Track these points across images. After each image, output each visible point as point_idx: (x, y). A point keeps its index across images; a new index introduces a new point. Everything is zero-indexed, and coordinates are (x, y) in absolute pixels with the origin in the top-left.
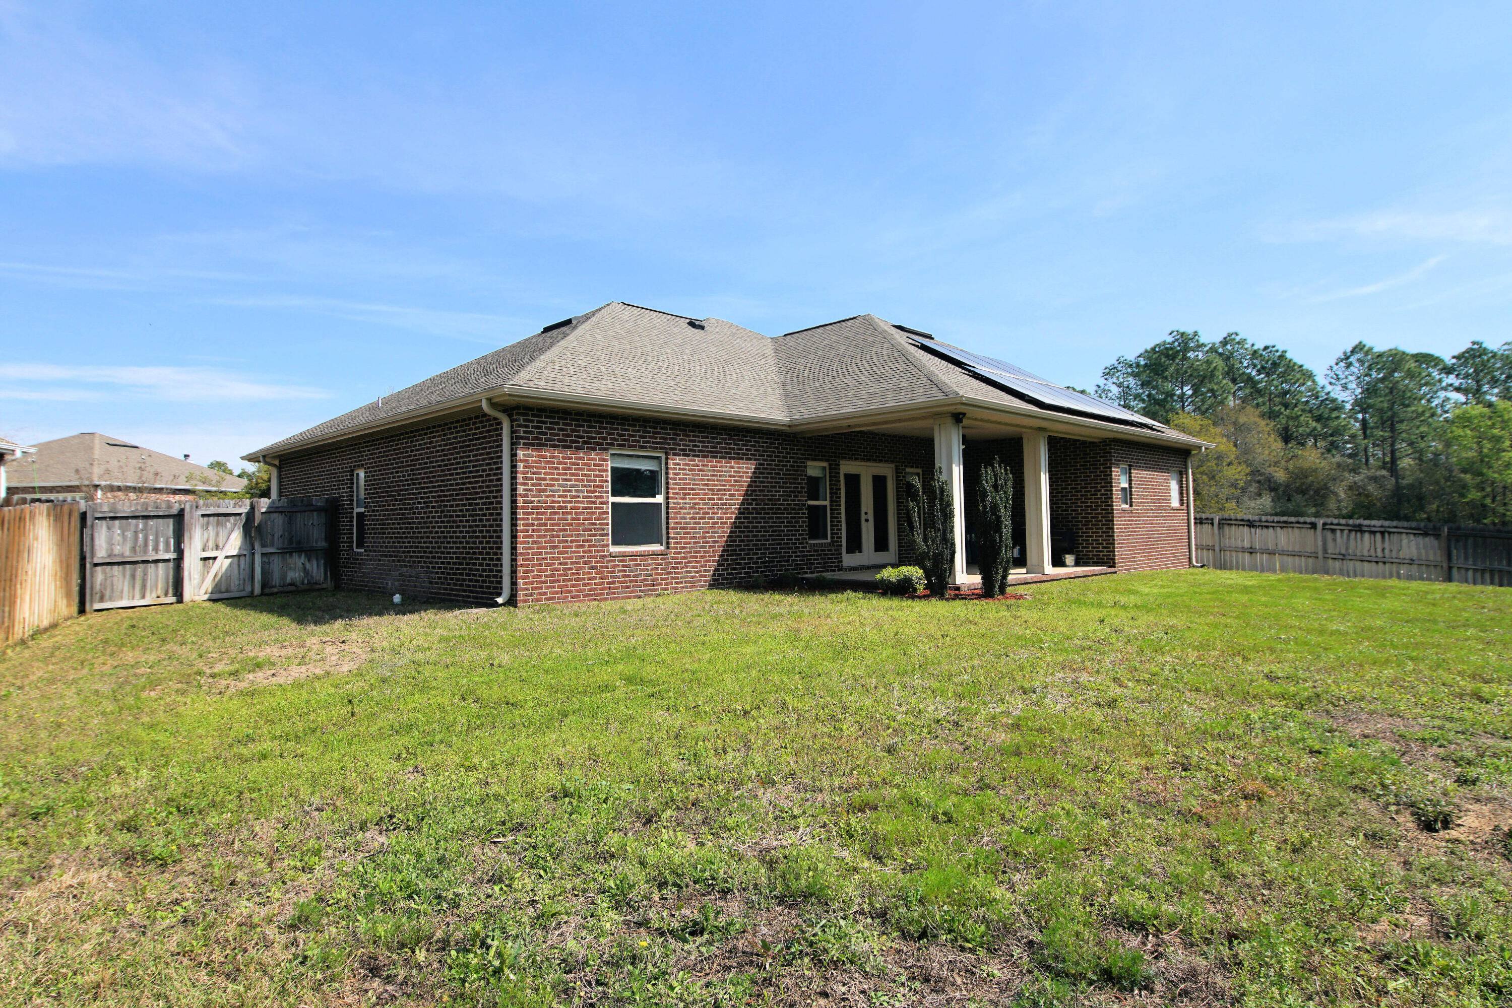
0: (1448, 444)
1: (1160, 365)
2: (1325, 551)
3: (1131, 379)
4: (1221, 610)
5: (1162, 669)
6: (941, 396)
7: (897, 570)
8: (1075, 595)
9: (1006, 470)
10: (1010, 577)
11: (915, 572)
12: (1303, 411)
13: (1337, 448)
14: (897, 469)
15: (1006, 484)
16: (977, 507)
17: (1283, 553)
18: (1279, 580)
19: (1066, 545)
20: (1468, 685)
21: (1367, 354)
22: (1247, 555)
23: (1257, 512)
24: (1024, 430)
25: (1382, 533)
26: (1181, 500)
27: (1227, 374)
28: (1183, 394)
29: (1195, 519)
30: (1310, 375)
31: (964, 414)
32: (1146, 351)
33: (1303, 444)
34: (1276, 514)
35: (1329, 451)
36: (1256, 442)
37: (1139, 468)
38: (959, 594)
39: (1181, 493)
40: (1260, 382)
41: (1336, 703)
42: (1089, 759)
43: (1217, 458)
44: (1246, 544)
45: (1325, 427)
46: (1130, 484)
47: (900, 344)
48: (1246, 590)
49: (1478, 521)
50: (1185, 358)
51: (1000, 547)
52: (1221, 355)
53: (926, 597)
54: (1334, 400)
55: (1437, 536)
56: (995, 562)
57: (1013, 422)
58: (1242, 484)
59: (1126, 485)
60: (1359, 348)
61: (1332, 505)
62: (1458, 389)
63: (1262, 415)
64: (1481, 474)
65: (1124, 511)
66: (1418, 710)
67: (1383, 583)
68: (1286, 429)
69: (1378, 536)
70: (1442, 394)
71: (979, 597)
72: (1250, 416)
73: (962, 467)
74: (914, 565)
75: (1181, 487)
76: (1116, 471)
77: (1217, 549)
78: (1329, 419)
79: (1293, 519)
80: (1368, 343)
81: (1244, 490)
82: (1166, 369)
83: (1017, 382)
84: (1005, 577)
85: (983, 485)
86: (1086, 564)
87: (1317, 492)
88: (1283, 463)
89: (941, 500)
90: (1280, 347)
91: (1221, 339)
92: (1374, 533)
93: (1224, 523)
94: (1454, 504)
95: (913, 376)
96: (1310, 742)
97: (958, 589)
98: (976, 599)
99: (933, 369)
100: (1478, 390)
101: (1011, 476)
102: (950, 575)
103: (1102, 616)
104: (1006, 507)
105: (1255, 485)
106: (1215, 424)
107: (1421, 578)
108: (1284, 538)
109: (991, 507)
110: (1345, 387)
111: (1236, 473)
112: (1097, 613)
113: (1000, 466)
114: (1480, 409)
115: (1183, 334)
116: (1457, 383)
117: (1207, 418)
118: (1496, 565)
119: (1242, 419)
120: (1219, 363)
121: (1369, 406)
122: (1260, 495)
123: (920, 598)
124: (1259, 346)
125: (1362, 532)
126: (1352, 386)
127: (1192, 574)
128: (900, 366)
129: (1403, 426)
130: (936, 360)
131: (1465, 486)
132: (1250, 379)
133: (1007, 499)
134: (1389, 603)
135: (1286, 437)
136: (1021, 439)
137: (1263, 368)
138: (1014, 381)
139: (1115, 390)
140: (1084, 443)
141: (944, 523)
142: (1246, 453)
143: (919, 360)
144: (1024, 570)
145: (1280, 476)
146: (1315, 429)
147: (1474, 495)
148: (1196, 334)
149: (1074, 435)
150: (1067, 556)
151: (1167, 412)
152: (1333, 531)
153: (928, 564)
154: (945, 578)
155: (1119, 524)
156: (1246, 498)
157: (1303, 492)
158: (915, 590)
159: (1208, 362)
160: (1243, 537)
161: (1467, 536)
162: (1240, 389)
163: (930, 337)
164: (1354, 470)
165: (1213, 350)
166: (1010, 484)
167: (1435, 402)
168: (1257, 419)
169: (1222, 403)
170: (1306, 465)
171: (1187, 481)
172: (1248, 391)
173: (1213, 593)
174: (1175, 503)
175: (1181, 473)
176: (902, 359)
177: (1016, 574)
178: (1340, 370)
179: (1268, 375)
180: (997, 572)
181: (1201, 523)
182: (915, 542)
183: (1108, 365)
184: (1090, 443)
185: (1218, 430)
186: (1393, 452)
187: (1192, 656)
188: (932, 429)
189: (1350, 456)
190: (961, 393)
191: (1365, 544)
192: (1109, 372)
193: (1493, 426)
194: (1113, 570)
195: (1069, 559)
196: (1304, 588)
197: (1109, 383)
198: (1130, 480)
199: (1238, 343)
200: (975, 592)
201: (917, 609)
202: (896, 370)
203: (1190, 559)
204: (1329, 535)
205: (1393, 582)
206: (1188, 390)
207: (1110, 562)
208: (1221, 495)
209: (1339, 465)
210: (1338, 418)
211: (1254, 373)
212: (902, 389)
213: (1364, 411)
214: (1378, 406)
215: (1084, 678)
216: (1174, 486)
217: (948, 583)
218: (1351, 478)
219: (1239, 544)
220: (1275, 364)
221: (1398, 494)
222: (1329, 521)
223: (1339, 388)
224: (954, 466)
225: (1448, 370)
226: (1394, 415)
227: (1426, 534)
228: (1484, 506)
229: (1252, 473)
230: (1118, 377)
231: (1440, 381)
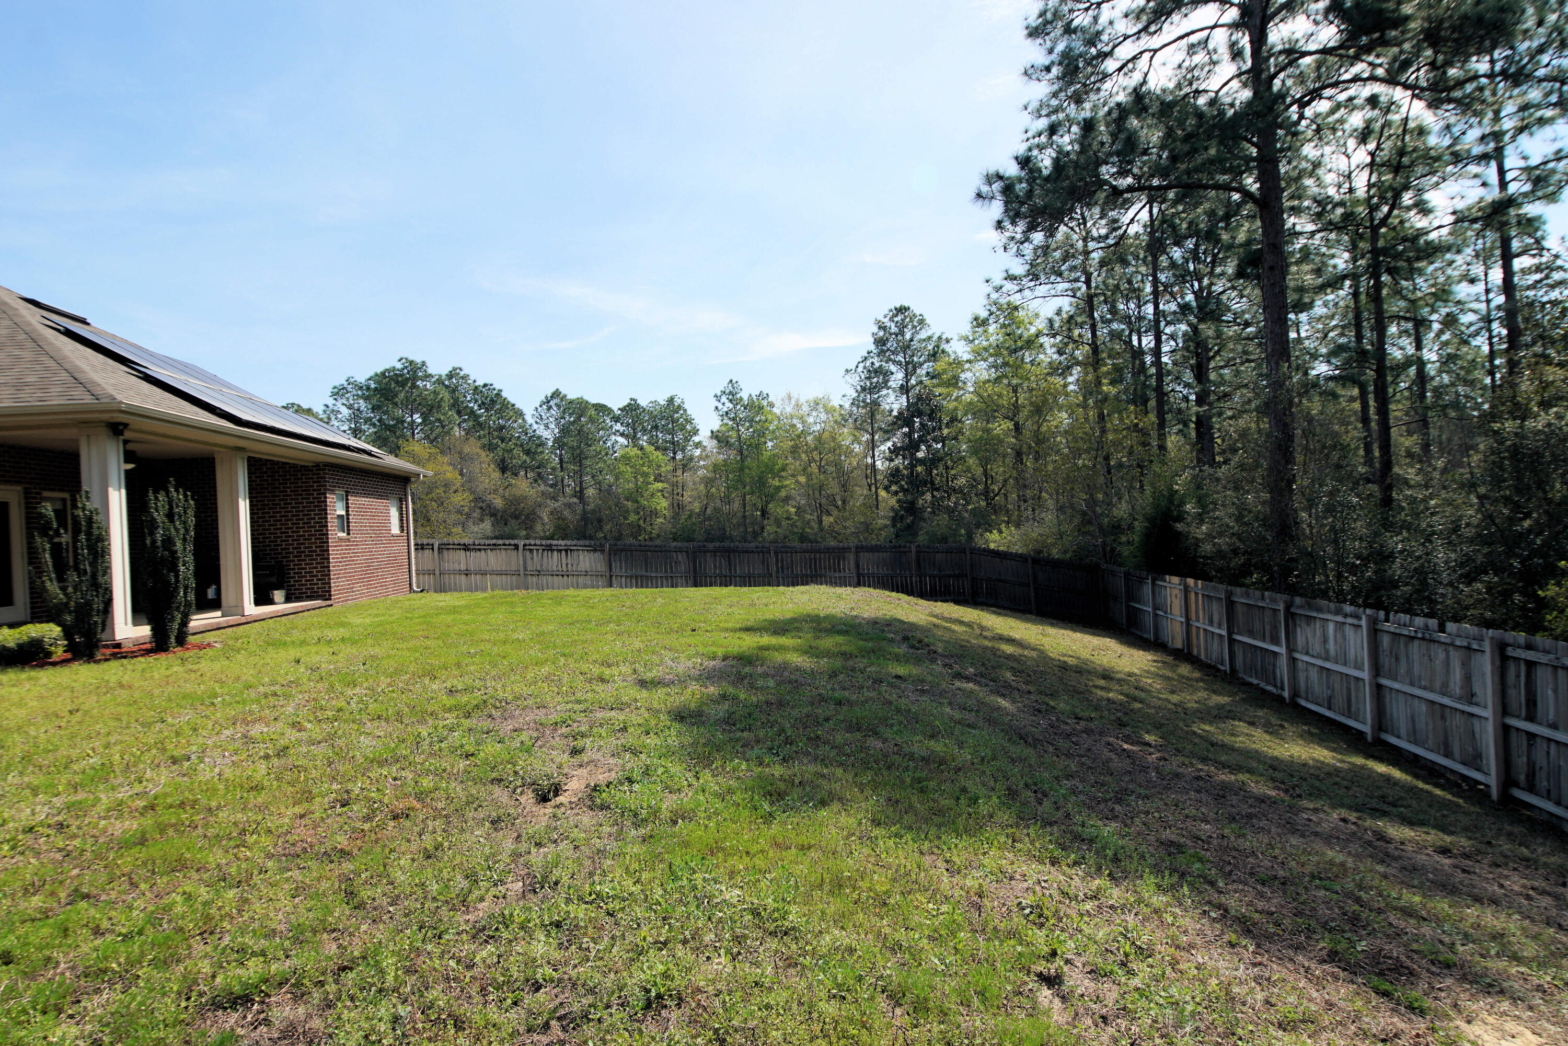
0: (617, 479)
1: (391, 390)
2: (525, 569)
3: (361, 401)
4: (426, 633)
5: (348, 703)
6: (88, 399)
7: (18, 630)
8: (277, 636)
9: (185, 496)
10: (192, 624)
11: (50, 631)
12: (516, 445)
13: (542, 478)
14: (27, 492)
15: (185, 512)
16: (144, 541)
17: (493, 573)
18: (484, 598)
19: (274, 579)
20: (596, 670)
21: (562, 399)
22: (463, 577)
23: (480, 535)
24: (216, 449)
25: (566, 551)
26: (402, 527)
27: (453, 406)
28: (413, 422)
29: (416, 545)
30: (520, 414)
31: (126, 425)
32: (376, 375)
33: (516, 475)
34: (496, 538)
35: (536, 481)
36: (477, 470)
37: (356, 494)
38: (118, 652)
39: (401, 520)
40: (481, 416)
41: (498, 705)
42: (235, 824)
43: (445, 485)
44: (463, 567)
45: (533, 459)
46: (347, 511)
47: (30, 324)
48: (454, 610)
49: (636, 538)
50: (414, 386)
51: (176, 589)
52: (447, 387)
53: (64, 662)
54: (539, 437)
55: (602, 551)
56: (170, 607)
57: (200, 438)
58: (466, 510)
59: (343, 513)
60: (556, 394)
61: (539, 528)
62: (622, 435)
63: (483, 447)
64: (637, 502)
65: (341, 539)
66: (559, 699)
67: (562, 592)
68: (503, 461)
69: (563, 553)
70: (613, 438)
71: (147, 652)
72: (473, 447)
73: (123, 492)
74: (47, 622)
75: (401, 514)
76: (331, 498)
77: (437, 572)
78: (535, 453)
79: (500, 542)
80: (564, 391)
81: (468, 516)
82: (396, 395)
83: (208, 391)
84: (184, 623)
85: (151, 514)
86: (299, 599)
87: (527, 517)
88: (501, 491)
89: (89, 534)
90: (497, 386)
91: (447, 372)
92: (560, 551)
93: (443, 548)
94: (621, 525)
95: (47, 369)
96: (467, 747)
97: (118, 646)
98: (142, 655)
99: (78, 363)
100: (635, 436)
101: (192, 502)
102: (103, 630)
103: (298, 655)
104: (184, 540)
105: (478, 511)
106: (442, 452)
107: (592, 587)
108: (495, 559)
109: (163, 541)
110: (547, 426)
111: (461, 499)
112: (293, 653)
113: (177, 491)
114: (636, 451)
115: (411, 362)
116: (622, 429)
117: (436, 447)
118: (639, 573)
119: (467, 449)
120: (445, 394)
121: (564, 444)
122: (482, 520)
123: (54, 664)
124: (480, 383)
125: (552, 550)
126: (552, 426)
127: (409, 600)
128: (27, 355)
129: (588, 462)
130: (89, 351)
131: (627, 511)
132: (472, 412)
133: (187, 530)
134: (564, 610)
135: (503, 468)
136: (214, 459)
137: (483, 403)
138: (205, 390)
139: (345, 411)
140: (294, 466)
141: (93, 564)
142: (469, 482)
143: (59, 350)
144: (219, 613)
145: (498, 502)
146: (525, 462)
147: (633, 518)
148: (424, 363)
149: (282, 457)
150: (276, 592)
151: (398, 438)
152: (531, 550)
153: (68, 618)
154: (95, 633)
155: (335, 554)
156: (470, 523)
157: (516, 517)
158: (49, 654)
159: (435, 393)
160: (460, 560)
161: (621, 550)
162: (465, 421)
163: (83, 321)
164: (554, 498)
165: (440, 381)
166: (191, 512)
167: (609, 444)
168: (479, 450)
169: (448, 433)
170: (518, 493)
171: (407, 507)
172: (471, 424)
173: (424, 616)
174: (395, 530)
175: (401, 500)
176: (30, 344)
177: (198, 621)
178: (543, 411)
179: (487, 410)
180: (173, 619)
181: (423, 549)
182: (47, 591)
183: (337, 384)
184: (302, 466)
185: (446, 459)
186: (581, 483)
187: (384, 681)
188: (76, 441)
189: (551, 486)
190: (119, 397)
191: (554, 561)
192: (338, 392)
193: (643, 465)
194: (329, 602)
195: (278, 595)
196: (502, 603)
197: (339, 404)
198: (347, 507)
199: (462, 378)
200: (144, 647)
201: (44, 680)
202: (19, 358)
203: (410, 584)
204: (528, 554)
205: (571, 592)
206: (417, 418)
207: (324, 594)
208: (448, 521)
209: (543, 493)
210: (542, 452)
211: (476, 407)
212: (27, 384)
213: (561, 448)
214: (571, 444)
215: (256, 731)
216: (394, 513)
217: (100, 640)
218: (552, 505)
219: (457, 567)
220: (493, 402)
221: (585, 518)
222: (528, 542)
223: (542, 427)
224: (111, 490)
225: (616, 419)
226: (582, 452)
227: (595, 550)
228: (639, 526)
229: (476, 500)
230: (348, 399)
231: (611, 427)
